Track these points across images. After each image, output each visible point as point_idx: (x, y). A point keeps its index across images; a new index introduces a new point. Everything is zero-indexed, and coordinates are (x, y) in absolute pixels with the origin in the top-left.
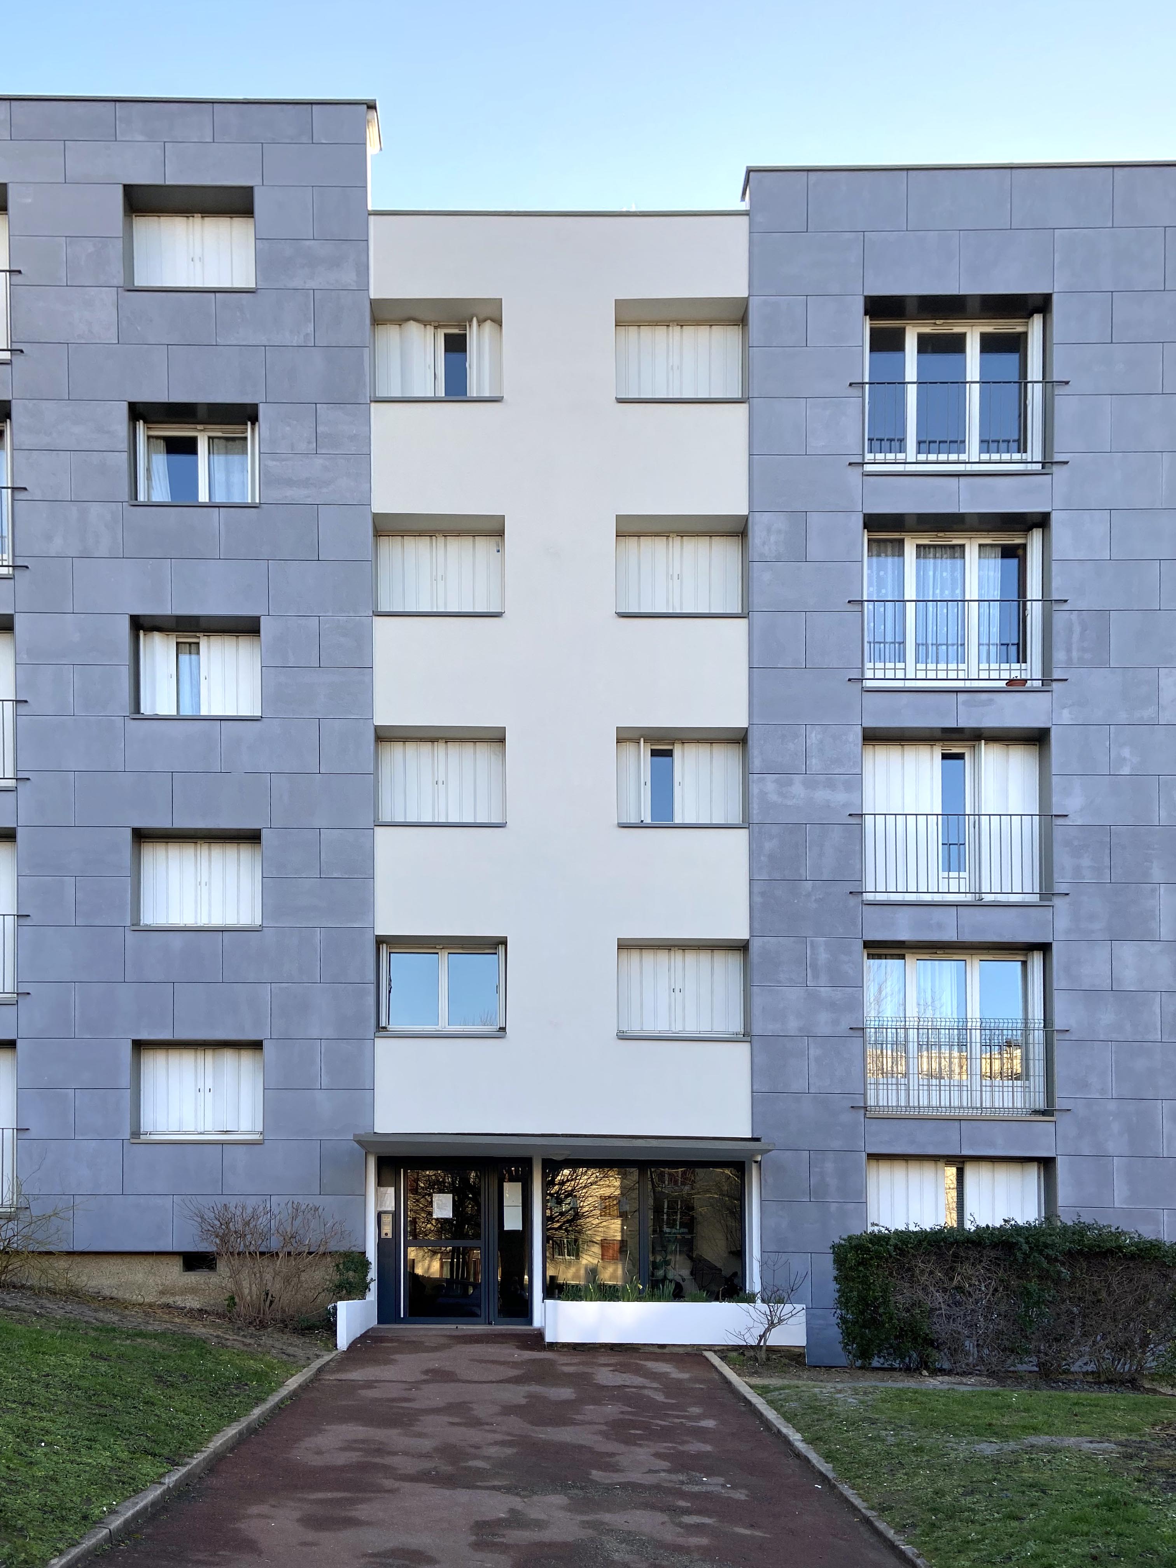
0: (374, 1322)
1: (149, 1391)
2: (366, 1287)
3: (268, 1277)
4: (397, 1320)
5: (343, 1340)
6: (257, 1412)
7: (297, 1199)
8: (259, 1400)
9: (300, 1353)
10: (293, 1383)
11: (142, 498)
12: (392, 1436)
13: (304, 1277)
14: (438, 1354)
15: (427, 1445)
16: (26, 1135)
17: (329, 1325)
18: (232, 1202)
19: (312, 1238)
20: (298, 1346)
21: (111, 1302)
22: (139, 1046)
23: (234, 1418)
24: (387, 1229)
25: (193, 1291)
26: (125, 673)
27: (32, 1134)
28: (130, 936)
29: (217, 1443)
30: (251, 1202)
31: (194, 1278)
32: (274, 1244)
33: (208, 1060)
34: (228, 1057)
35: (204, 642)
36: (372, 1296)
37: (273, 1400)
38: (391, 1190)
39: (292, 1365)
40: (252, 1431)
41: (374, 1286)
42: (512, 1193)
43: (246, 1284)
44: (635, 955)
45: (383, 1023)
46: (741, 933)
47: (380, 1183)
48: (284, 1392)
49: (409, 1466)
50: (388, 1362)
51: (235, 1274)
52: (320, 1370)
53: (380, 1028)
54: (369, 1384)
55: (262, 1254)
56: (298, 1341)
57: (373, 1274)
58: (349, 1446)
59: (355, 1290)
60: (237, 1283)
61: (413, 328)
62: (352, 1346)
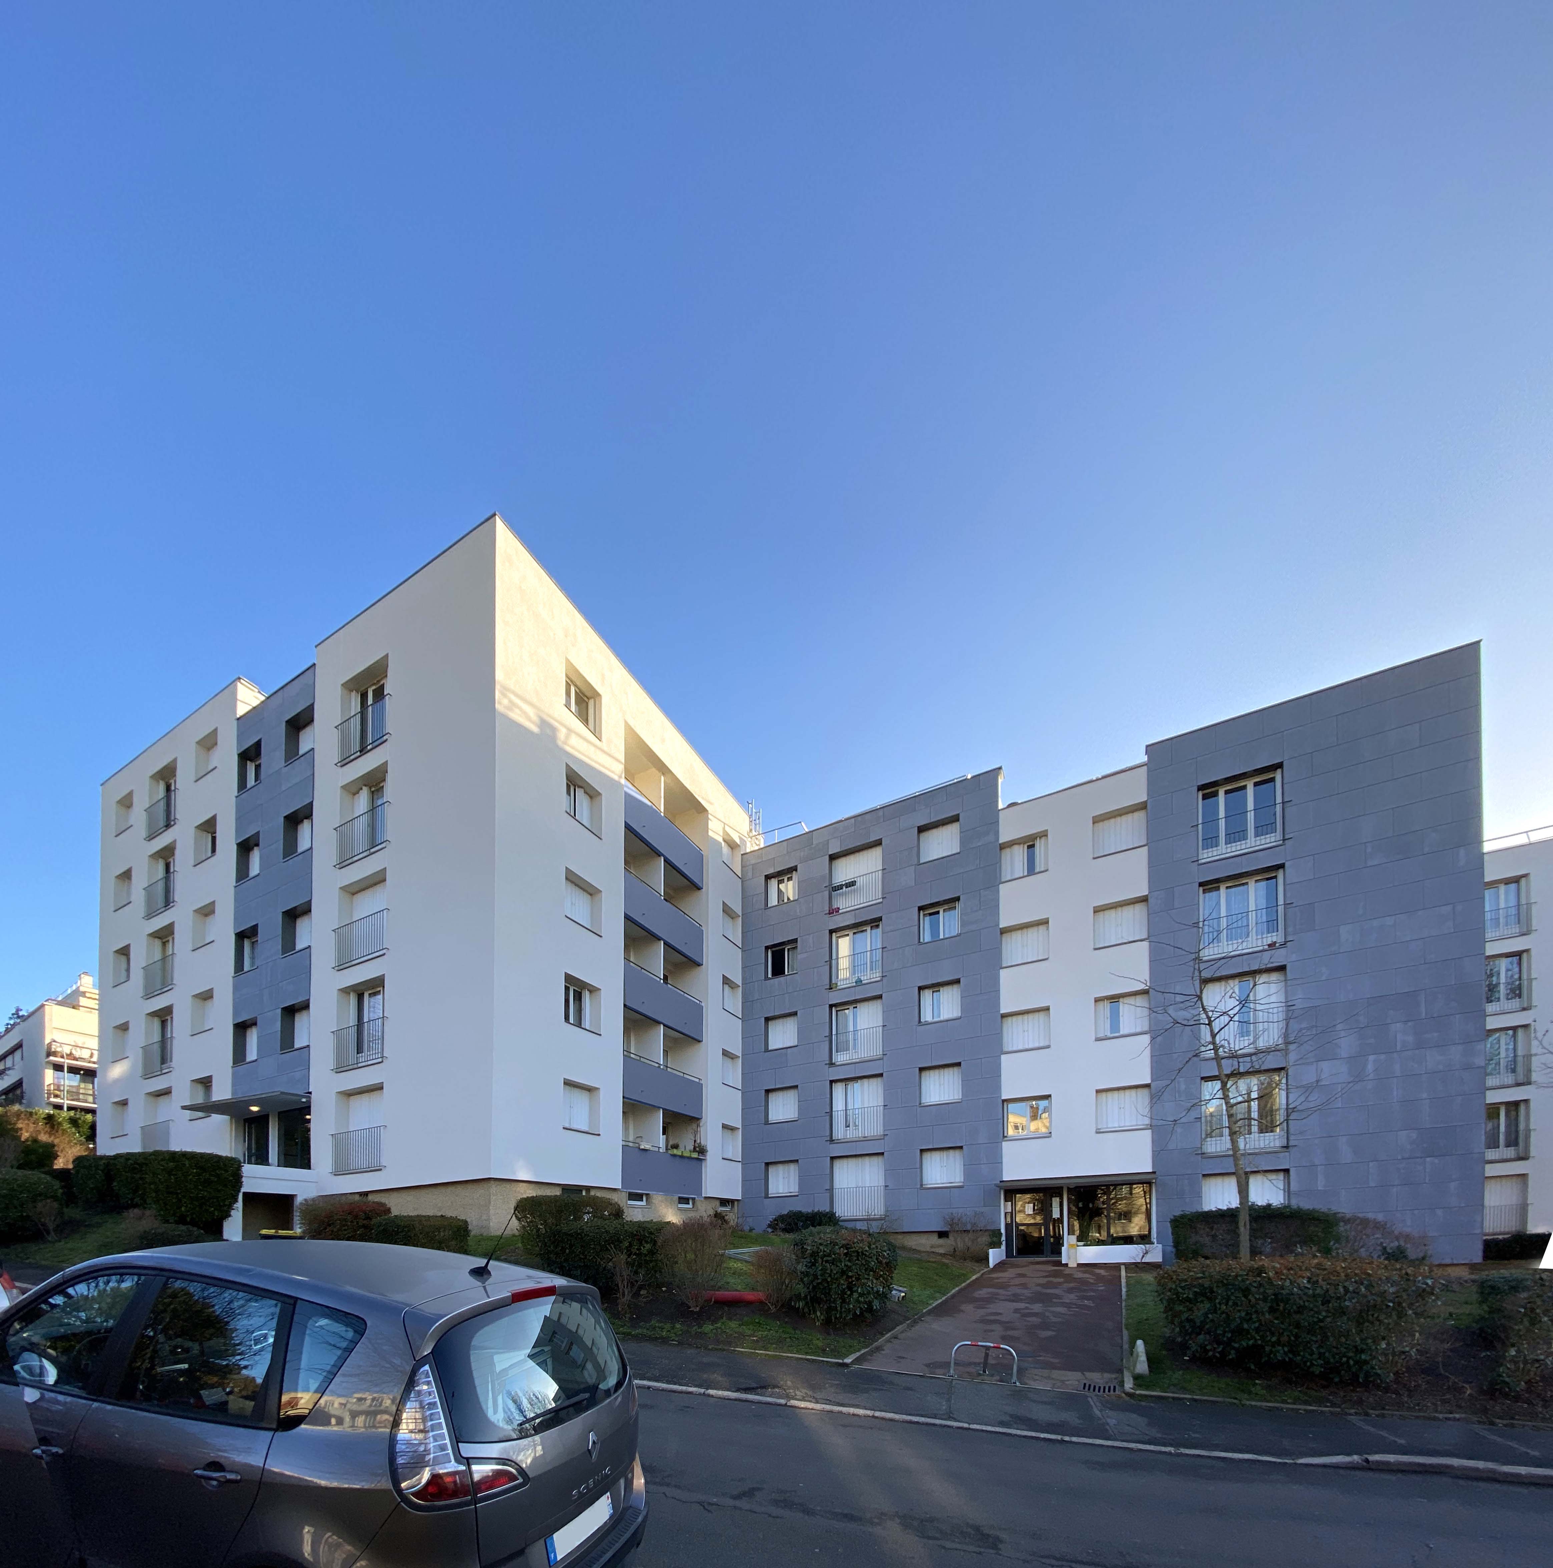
0: (1004, 1258)
1: (935, 1277)
2: (1001, 1243)
3: (967, 1240)
4: (1013, 1257)
5: (991, 1265)
6: (963, 1285)
7: (977, 1209)
8: (964, 1282)
9: (977, 1269)
10: (974, 1277)
11: (922, 940)
12: (1001, 1291)
13: (979, 1240)
14: (1024, 1268)
15: (1010, 1293)
16: (887, 1188)
17: (986, 1259)
18: (954, 1211)
19: (981, 1225)
20: (976, 1266)
21: (915, 1251)
22: (922, 1151)
23: (957, 1286)
24: (1009, 1220)
25: (941, 1246)
26: (917, 1008)
27: (890, 1187)
28: (919, 1109)
29: (954, 1291)
30: (961, 1210)
31: (942, 1241)
32: (969, 1227)
33: (944, 1154)
34: (951, 1152)
35: (941, 989)
36: (1003, 1247)
37: (968, 1282)
38: (1010, 1203)
39: (974, 1272)
40: (961, 1290)
41: (1004, 1243)
42: (1056, 1201)
43: (959, 1243)
44: (1104, 1095)
45: (1005, 1135)
46: (1148, 1081)
47: (1006, 1201)
48: (971, 1279)
49: (1003, 1298)
50: (1006, 1271)
51: (955, 1240)
52: (983, 1274)
53: (1004, 1137)
54: (998, 1278)
55: (964, 1231)
56: (977, 1264)
57: (1003, 1238)
58: (988, 1293)
59: (997, 1245)
60: (957, 1244)
61: (1016, 847)
62: (995, 1266)
